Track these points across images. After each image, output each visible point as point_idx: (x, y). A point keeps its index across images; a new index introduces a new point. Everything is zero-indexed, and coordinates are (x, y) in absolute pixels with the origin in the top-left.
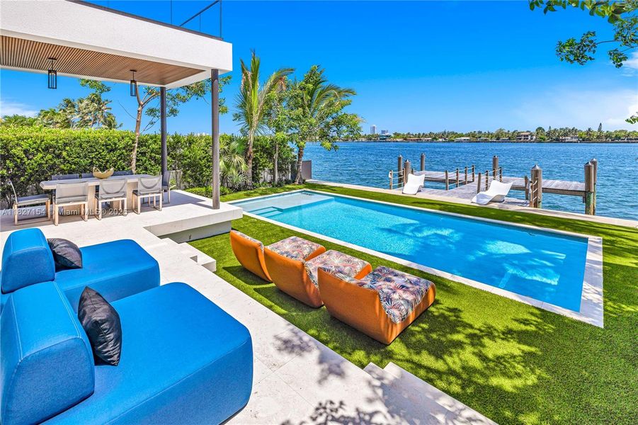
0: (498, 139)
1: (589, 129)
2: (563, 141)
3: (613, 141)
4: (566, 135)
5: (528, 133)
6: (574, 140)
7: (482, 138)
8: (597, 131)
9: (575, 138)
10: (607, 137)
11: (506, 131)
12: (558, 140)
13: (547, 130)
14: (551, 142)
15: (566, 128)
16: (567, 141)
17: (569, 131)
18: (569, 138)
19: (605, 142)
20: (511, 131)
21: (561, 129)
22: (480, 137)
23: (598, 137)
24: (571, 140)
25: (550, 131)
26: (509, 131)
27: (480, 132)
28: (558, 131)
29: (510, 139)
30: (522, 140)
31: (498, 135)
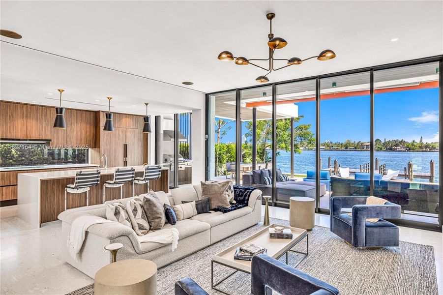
0: (347, 148)
1: (414, 142)
2: (394, 150)
3: (430, 151)
4: (397, 145)
6: (403, 149)
7: (334, 147)
8: (419, 142)
9: (404, 147)
10: (426, 147)
11: (352, 142)
12: (391, 150)
13: (383, 141)
14: (386, 151)
15: (397, 140)
16: (398, 150)
17: (400, 143)
18: (399, 148)
19: (426, 151)
20: (357, 142)
21: (393, 141)
22: (332, 147)
23: (420, 147)
24: (401, 150)
25: (385, 142)
26: (355, 142)
27: (332, 143)
28: (391, 142)
29: (355, 148)
30: (365, 149)
31: (346, 145)
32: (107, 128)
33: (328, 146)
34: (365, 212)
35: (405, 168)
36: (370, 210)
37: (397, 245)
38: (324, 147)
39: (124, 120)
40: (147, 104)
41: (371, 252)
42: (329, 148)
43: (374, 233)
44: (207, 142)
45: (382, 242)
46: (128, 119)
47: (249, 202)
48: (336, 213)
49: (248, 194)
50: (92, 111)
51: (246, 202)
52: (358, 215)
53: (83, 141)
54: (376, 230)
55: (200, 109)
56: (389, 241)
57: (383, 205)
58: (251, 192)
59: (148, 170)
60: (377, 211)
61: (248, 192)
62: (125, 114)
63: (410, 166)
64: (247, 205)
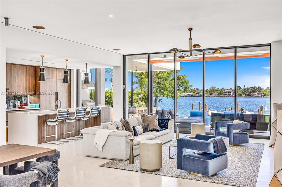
0: (211, 94)
2: (253, 96)
4: (254, 92)
5: (230, 90)
6: (260, 95)
7: (200, 94)
11: (216, 89)
12: (249, 96)
13: (243, 88)
14: (245, 97)
15: (255, 87)
16: (255, 96)
17: (256, 89)
18: (256, 94)
20: (220, 89)
21: (251, 87)
22: (199, 93)
24: (258, 96)
25: (245, 89)
26: (218, 89)
27: (198, 89)
28: (249, 89)
29: (219, 94)
30: (227, 95)
31: (211, 91)
32: (66, 81)
33: (194, 93)
34: (233, 127)
35: (258, 110)
36: (235, 125)
37: (248, 143)
38: (191, 94)
39: (55, 73)
40: (86, 63)
41: (235, 147)
42: (195, 95)
43: (237, 137)
44: (124, 90)
45: (241, 141)
46: (57, 72)
47: (168, 126)
48: (217, 130)
49: (167, 122)
50: (33, 66)
51: (166, 127)
52: (230, 128)
53: (27, 90)
54: (238, 135)
55: (120, 67)
56: (244, 141)
57: (241, 123)
58: (168, 121)
59: (78, 111)
60: (238, 126)
61: (167, 121)
62: (56, 68)
63: (262, 108)
64: (167, 128)
